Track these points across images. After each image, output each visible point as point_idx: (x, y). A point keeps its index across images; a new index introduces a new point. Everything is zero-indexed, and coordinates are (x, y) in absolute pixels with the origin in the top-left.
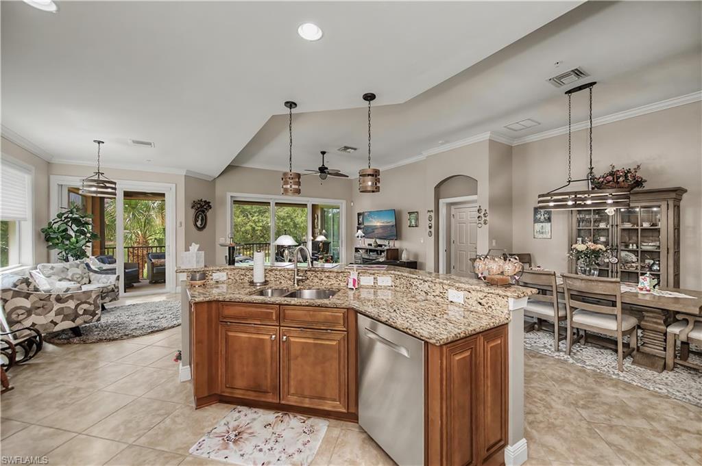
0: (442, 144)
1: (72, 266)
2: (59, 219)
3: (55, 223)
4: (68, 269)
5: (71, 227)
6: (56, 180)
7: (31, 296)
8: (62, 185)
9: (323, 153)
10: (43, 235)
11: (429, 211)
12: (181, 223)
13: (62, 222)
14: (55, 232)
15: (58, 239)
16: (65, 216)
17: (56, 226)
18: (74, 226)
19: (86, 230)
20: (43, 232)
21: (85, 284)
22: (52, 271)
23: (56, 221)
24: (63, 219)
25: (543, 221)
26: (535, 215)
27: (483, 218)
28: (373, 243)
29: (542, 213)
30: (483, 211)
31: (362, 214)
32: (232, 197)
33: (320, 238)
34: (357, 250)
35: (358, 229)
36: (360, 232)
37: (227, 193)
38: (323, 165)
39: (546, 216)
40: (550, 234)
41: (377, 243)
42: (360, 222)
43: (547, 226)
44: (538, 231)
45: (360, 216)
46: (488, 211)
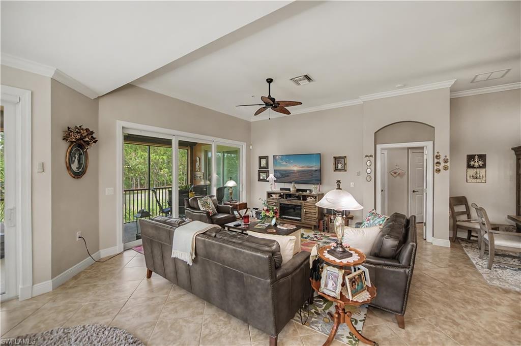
0: (399, 88)
9: (270, 81)
11: (366, 156)
12: (43, 164)
25: (477, 168)
26: (469, 161)
27: (443, 164)
28: (292, 187)
29: (476, 160)
30: (442, 157)
31: (266, 158)
32: (123, 128)
33: (231, 184)
34: (269, 195)
35: (259, 172)
36: (271, 176)
37: (117, 121)
38: (269, 96)
39: (480, 163)
40: (484, 179)
41: (297, 188)
42: (262, 166)
43: (482, 172)
44: (471, 176)
45: (262, 160)
46: (448, 157)
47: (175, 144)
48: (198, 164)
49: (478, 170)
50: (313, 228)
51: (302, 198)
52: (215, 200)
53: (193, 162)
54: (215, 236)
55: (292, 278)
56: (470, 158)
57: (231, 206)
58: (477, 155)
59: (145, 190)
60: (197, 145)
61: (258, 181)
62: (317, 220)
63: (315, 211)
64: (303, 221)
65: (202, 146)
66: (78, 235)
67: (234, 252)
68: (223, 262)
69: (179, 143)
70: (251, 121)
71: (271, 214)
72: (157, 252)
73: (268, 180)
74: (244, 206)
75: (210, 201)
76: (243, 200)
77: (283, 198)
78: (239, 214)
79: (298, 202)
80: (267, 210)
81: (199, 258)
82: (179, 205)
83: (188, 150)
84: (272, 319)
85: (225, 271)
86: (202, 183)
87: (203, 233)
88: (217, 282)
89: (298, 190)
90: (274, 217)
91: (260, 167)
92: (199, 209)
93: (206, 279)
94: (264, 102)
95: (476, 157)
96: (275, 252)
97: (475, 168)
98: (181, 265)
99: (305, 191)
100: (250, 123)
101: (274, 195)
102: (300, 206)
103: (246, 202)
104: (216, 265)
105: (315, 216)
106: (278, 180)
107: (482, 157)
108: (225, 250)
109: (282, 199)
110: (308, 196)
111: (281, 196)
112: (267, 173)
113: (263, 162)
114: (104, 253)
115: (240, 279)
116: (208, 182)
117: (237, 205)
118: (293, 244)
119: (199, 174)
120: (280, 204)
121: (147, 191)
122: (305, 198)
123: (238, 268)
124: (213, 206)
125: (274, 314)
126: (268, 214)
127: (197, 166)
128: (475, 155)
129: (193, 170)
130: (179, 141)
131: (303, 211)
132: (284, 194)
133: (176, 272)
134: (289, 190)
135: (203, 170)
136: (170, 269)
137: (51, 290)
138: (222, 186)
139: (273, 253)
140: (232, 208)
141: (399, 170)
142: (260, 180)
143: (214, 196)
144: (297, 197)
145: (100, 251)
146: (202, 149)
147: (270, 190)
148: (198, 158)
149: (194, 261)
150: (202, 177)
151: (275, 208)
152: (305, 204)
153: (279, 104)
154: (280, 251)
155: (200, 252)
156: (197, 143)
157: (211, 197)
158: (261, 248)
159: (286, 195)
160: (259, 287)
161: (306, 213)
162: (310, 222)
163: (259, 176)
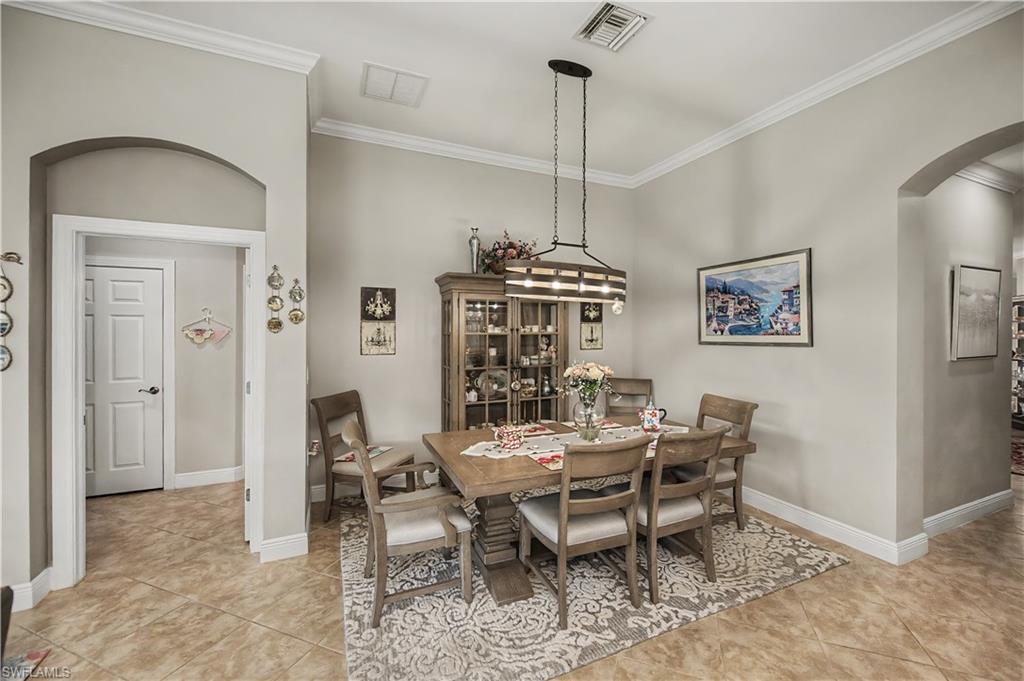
25: (381, 319)
26: (364, 304)
27: (289, 305)
29: (379, 302)
30: (288, 285)
39: (385, 307)
40: (393, 344)
43: (387, 328)
44: (370, 339)
46: (303, 285)
49: (381, 325)
56: (368, 294)
58: (381, 289)
95: (379, 293)
97: (376, 319)
107: (389, 295)
128: (377, 289)
141: (213, 325)
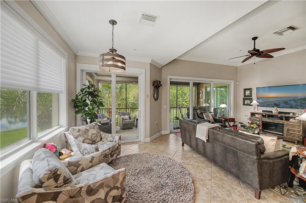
1: (90, 128)
2: (82, 93)
3: (79, 95)
4: (88, 131)
5: (88, 98)
6: (80, 66)
7: (60, 195)
8: (83, 70)
10: (73, 104)
12: (148, 95)
13: (83, 95)
14: (80, 102)
15: (81, 107)
16: (85, 90)
17: (80, 97)
18: (90, 97)
19: (96, 100)
20: (73, 102)
21: (99, 141)
22: (79, 133)
23: (80, 94)
24: (84, 92)
28: (274, 111)
31: (250, 89)
32: (170, 79)
33: (223, 106)
34: (253, 114)
35: (244, 99)
36: (255, 102)
37: (168, 76)
38: (255, 48)
41: (279, 111)
42: (246, 95)
45: (246, 91)
47: (191, 84)
48: (201, 95)
50: (296, 142)
51: (284, 119)
52: (213, 115)
53: (198, 94)
54: (219, 130)
55: (274, 162)
57: (223, 119)
59: (175, 107)
60: (200, 84)
61: (243, 105)
62: (301, 137)
63: (299, 130)
64: (285, 136)
65: (204, 85)
66: (156, 123)
67: (231, 138)
68: (225, 143)
69: (193, 84)
70: (238, 66)
71: (255, 126)
72: (187, 134)
73: (251, 104)
74: (233, 120)
75: (210, 115)
76: (232, 116)
77: (266, 117)
78: (229, 124)
79: (281, 122)
80: (251, 123)
81: (210, 140)
82: (193, 116)
83: (195, 87)
84: (257, 179)
85: (226, 148)
86: (204, 105)
87: (213, 128)
88: (220, 153)
89: (280, 113)
90: (257, 128)
91: (245, 95)
92: (204, 119)
93: (214, 151)
94: (250, 54)
96: (260, 143)
98: (200, 142)
99: (289, 113)
100: (237, 67)
101: (257, 116)
102: (283, 124)
103: (233, 118)
104: (220, 145)
105: (299, 134)
106: (260, 105)
108: (226, 137)
109: (264, 118)
110: (291, 118)
111: (263, 116)
112: (251, 100)
113: (248, 93)
114: (163, 132)
115: (235, 154)
116: (208, 105)
117: (227, 119)
118: (275, 143)
119: (201, 100)
120: (262, 121)
121: (176, 108)
122: (287, 119)
123: (234, 147)
124: (212, 118)
125: (259, 177)
126: (252, 126)
127: (201, 96)
129: (198, 98)
130: (193, 83)
131: (285, 129)
132: (266, 115)
133: (197, 145)
134: (271, 112)
135: (204, 98)
136: (194, 143)
137: (149, 141)
138: (216, 107)
139: (259, 144)
140: (224, 120)
142: (244, 104)
143: (212, 112)
144: (279, 118)
145: (162, 131)
146: (204, 86)
147: (253, 111)
148: (201, 92)
149: (208, 141)
150: (203, 102)
151: (258, 122)
152: (288, 123)
153: (263, 53)
154: (264, 144)
155: (211, 137)
156: (200, 83)
157: (211, 113)
158: (250, 139)
159: (268, 115)
160: (248, 160)
161: (288, 130)
162: (293, 137)
163: (244, 102)
